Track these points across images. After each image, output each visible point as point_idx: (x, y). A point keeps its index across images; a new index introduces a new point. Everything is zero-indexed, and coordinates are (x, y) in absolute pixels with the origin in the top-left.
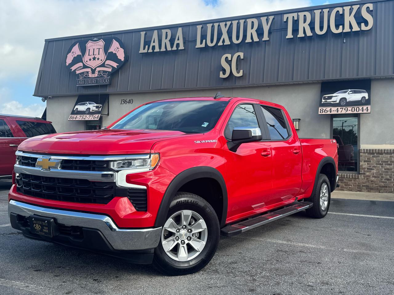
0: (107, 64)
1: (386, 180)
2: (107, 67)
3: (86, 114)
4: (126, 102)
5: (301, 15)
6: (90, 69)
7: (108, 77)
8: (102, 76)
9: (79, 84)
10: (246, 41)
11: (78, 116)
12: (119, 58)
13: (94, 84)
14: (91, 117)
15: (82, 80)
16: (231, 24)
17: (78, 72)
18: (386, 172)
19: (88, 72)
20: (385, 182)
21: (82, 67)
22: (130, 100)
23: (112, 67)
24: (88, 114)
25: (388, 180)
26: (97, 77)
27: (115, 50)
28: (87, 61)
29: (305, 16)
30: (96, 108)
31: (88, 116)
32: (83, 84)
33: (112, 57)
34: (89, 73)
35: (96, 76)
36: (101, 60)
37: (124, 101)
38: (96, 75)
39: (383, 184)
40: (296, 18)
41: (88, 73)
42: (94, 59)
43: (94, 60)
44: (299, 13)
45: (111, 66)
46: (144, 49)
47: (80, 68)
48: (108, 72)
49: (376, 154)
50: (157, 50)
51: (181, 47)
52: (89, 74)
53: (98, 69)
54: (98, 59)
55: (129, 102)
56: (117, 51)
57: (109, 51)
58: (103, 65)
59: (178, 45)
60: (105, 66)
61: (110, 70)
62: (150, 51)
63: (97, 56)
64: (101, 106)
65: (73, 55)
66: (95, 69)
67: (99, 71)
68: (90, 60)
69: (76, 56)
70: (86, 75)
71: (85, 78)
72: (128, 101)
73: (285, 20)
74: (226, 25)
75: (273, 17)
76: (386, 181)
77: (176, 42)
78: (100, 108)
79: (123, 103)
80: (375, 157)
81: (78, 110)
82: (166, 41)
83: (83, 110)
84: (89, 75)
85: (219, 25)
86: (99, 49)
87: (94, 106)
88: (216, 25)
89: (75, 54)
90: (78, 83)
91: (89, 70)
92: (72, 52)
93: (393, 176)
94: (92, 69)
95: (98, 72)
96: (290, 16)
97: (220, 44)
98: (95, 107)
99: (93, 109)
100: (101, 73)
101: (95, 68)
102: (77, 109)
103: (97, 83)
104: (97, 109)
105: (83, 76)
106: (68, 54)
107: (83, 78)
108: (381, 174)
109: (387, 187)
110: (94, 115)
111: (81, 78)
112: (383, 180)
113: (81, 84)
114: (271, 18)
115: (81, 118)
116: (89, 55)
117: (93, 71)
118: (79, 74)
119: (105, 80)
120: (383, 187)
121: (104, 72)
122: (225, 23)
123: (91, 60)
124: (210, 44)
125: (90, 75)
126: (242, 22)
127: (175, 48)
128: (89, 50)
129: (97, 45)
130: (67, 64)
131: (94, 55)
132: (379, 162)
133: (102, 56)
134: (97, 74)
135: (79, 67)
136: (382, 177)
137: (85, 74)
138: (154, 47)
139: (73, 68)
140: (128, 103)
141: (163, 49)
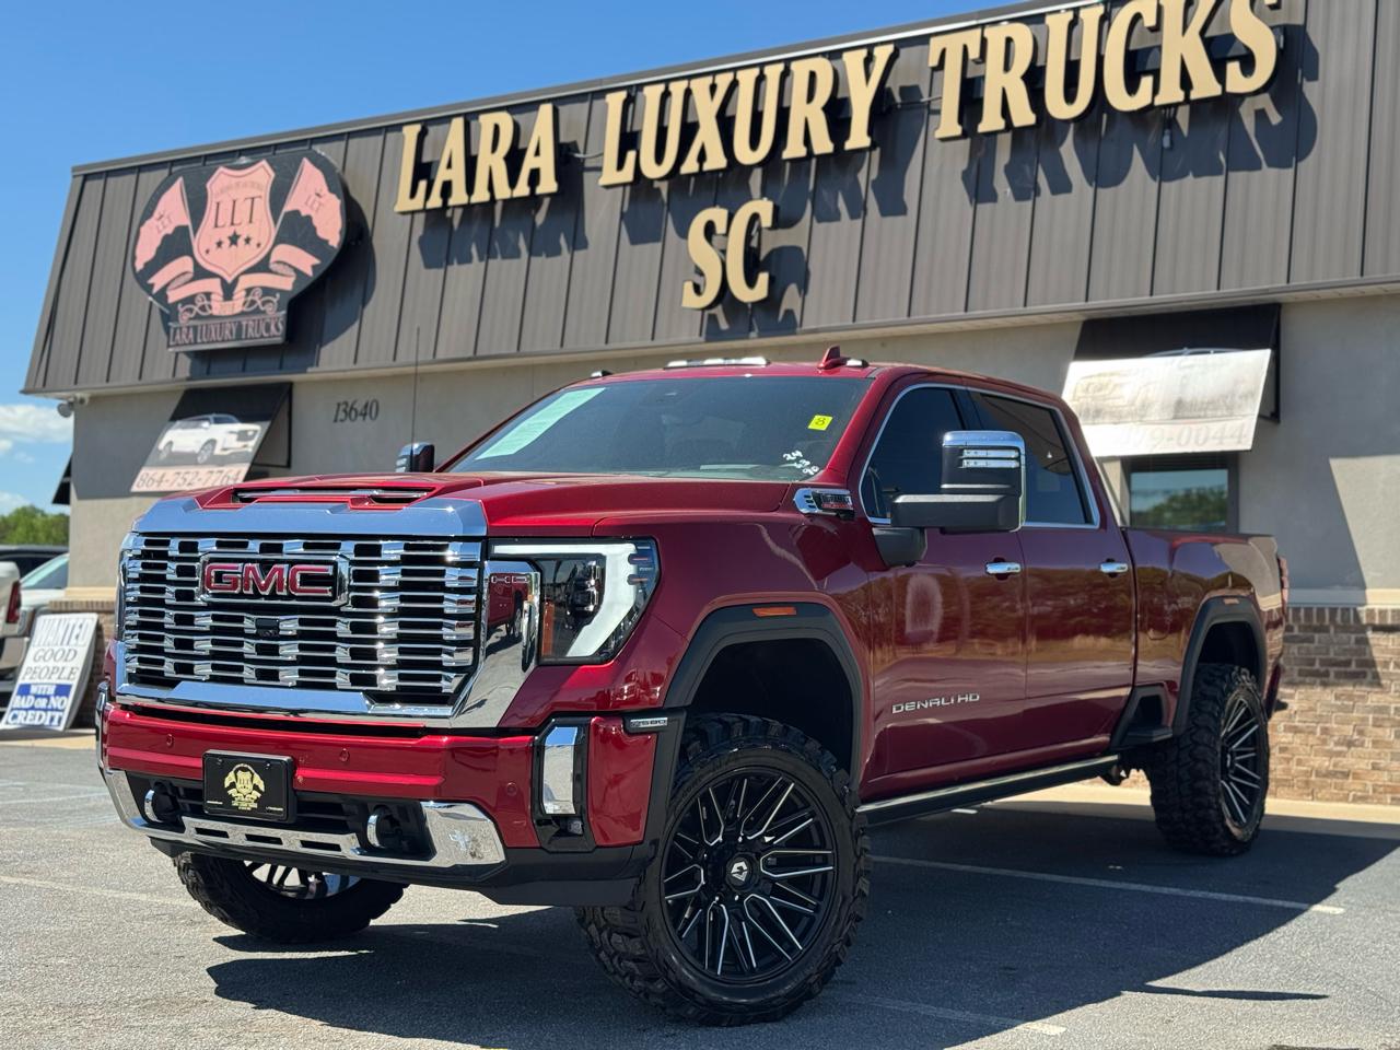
0: (278, 262)
1: (1342, 744)
2: (276, 273)
3: (196, 464)
4: (353, 413)
5: (996, 37)
6: (218, 281)
7: (278, 310)
8: (257, 311)
9: (177, 345)
10: (786, 154)
11: (170, 473)
12: (321, 233)
13: (228, 340)
14: (214, 477)
15: (188, 328)
16: (734, 84)
17: (174, 296)
18: (1343, 709)
19: (208, 295)
20: (1339, 754)
21: (190, 276)
22: (366, 406)
23: (297, 271)
24: (205, 464)
25: (1350, 744)
26: (243, 314)
27: (310, 203)
28: (207, 252)
29: (1009, 41)
30: (239, 439)
31: (203, 471)
32: (190, 344)
33: (296, 230)
34: (213, 297)
35: (238, 310)
36: (259, 245)
37: (348, 410)
38: (238, 304)
39: (1325, 763)
40: (974, 53)
41: (209, 299)
42: (234, 240)
43: (234, 247)
44: (989, 32)
45: (290, 266)
46: (413, 194)
47: (183, 279)
48: (282, 292)
49: (1300, 631)
50: (459, 197)
51: (548, 184)
52: (213, 304)
53: (246, 282)
54: (248, 240)
55: (365, 414)
56: (316, 205)
57: (288, 208)
58: (263, 267)
59: (535, 177)
60: (273, 266)
61: (286, 283)
62: (435, 201)
63: (243, 232)
64: (255, 432)
65: (161, 228)
66: (236, 281)
67: (249, 291)
68: (219, 244)
69: (170, 231)
70: (203, 308)
71: (198, 317)
72: (359, 407)
73: (934, 61)
74: (713, 88)
75: (890, 49)
76: (1339, 748)
77: (529, 162)
78: (251, 438)
79: (342, 415)
80: (1294, 642)
81: (174, 449)
82: (492, 163)
83: (188, 450)
84: (210, 307)
85: (688, 93)
86: (253, 199)
87: (232, 432)
88: (677, 89)
89: (166, 222)
90: (174, 340)
91: (213, 285)
92: (156, 215)
93: (1370, 728)
94: (223, 281)
95: (244, 293)
96: (953, 45)
97: (690, 166)
98: (235, 437)
99: (226, 446)
100: (256, 298)
101: (233, 277)
102: (170, 443)
103: (239, 338)
104: (241, 444)
105: (191, 310)
106: (142, 223)
107: (191, 319)
108: (1320, 719)
109: (1346, 775)
110: (225, 469)
111: (184, 318)
112: (1331, 746)
113: (185, 344)
114: (882, 55)
115: (180, 481)
116: (216, 226)
117: (228, 290)
118: (177, 303)
119: (268, 329)
120: (1329, 774)
121: (267, 291)
122: (708, 80)
123: (223, 245)
124: (652, 170)
125: (219, 307)
126: (773, 73)
127: (522, 189)
128: (218, 204)
129: (245, 185)
130: (139, 266)
131: (232, 224)
132: (1312, 663)
133: (263, 229)
134: (243, 300)
135: (178, 276)
136: (1325, 731)
137: (200, 304)
138: (447, 188)
139: (158, 281)
140: (360, 418)
141: (480, 195)
